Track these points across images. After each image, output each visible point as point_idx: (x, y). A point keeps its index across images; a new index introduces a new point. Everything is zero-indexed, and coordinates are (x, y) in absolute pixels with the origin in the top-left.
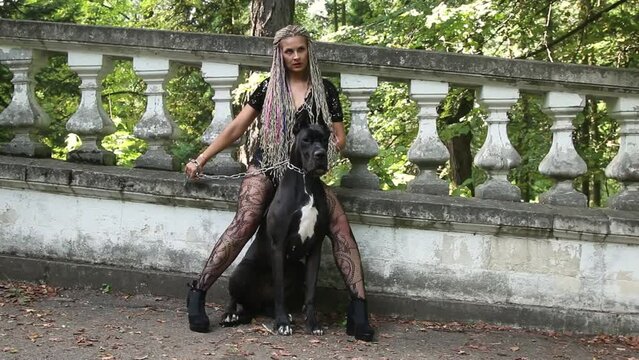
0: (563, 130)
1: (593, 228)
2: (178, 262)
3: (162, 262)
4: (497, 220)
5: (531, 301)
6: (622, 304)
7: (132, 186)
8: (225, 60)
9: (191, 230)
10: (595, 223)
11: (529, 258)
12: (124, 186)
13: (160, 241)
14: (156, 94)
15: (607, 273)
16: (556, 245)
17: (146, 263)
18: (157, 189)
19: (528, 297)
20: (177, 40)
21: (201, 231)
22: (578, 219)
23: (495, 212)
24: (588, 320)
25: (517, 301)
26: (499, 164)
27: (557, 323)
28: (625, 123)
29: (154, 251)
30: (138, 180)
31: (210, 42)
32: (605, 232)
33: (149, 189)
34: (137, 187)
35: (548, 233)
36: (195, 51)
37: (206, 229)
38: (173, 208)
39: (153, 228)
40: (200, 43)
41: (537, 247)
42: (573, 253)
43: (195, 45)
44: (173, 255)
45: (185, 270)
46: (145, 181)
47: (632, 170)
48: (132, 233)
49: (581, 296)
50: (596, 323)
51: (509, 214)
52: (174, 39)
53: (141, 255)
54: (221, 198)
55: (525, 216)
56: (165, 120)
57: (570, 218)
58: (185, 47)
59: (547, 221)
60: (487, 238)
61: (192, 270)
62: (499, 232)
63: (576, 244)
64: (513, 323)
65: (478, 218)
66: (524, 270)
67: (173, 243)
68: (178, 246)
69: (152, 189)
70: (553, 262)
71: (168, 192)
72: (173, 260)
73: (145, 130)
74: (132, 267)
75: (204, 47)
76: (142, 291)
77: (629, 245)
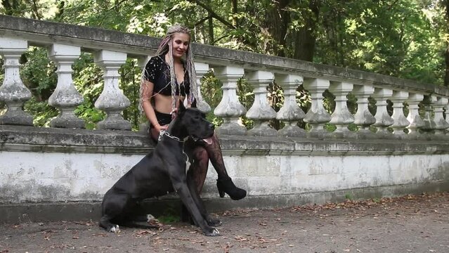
0: (262, 93)
1: (288, 148)
2: (48, 194)
3: (36, 196)
4: (245, 147)
5: (259, 193)
6: (299, 189)
7: (13, 139)
8: (72, 43)
9: (57, 169)
10: (288, 145)
11: (257, 168)
12: (7, 139)
13: (33, 180)
14: (14, 67)
15: (292, 172)
16: (269, 159)
17: (22, 198)
18: (34, 140)
19: (258, 191)
20: (39, 26)
21: (64, 170)
22: (281, 143)
23: (243, 142)
24: (288, 199)
25: (252, 194)
26: (236, 114)
27: (274, 203)
28: (289, 89)
29: (28, 189)
30: (18, 133)
31: (64, 29)
32: (293, 149)
33: (27, 140)
34: (17, 139)
35: (267, 152)
36: (51, 36)
37: (68, 168)
38: (42, 154)
39: (27, 170)
40: (56, 29)
41: (261, 161)
42: (277, 163)
43: (52, 31)
44: (44, 190)
45: (52, 200)
46: (23, 135)
47: (296, 115)
48: (10, 176)
49: (281, 187)
50: (291, 200)
51: (250, 143)
52: (36, 25)
53: (18, 193)
54: (83, 144)
55: (258, 143)
56: (24, 86)
57: (278, 143)
58: (44, 32)
59: (268, 145)
60: (237, 158)
61: (59, 199)
62: (244, 154)
63: (278, 158)
64: (254, 206)
65: (236, 146)
66: (255, 176)
67: (43, 180)
68: (47, 182)
69: (30, 140)
70: (268, 169)
71: (42, 141)
72: (44, 194)
73: (10, 94)
74: (10, 203)
75: (59, 33)
76: (23, 220)
77: (300, 156)
